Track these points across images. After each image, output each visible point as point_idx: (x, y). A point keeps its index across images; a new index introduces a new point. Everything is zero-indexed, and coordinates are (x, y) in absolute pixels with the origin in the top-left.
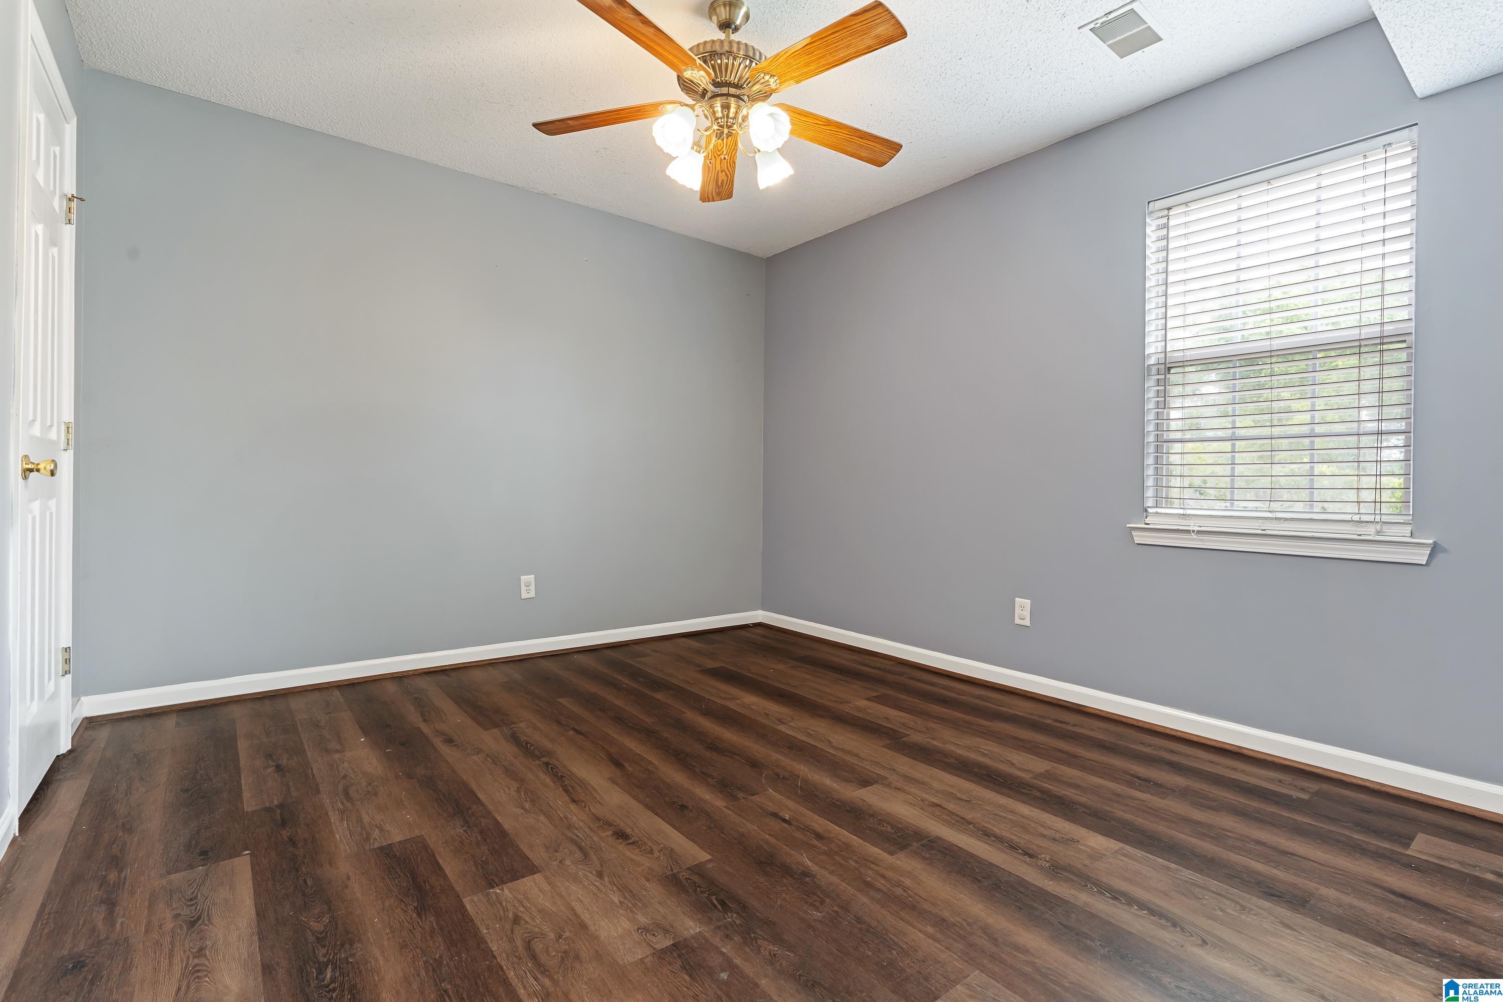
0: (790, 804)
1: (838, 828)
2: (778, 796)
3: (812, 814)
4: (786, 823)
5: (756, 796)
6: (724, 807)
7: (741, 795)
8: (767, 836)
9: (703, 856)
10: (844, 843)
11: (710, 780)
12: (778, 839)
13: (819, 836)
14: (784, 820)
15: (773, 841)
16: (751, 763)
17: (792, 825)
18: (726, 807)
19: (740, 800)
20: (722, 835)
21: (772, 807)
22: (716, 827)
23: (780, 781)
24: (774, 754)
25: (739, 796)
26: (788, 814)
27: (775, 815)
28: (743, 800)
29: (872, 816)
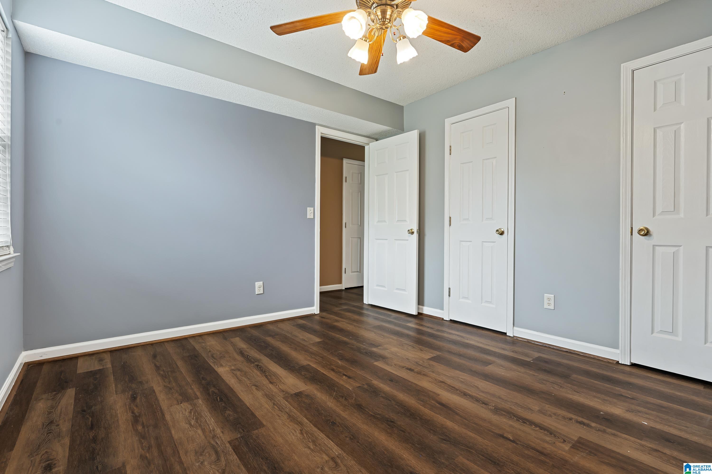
0: (342, 382)
1: (324, 373)
2: (347, 386)
3: (333, 378)
4: (345, 374)
5: (358, 386)
6: (372, 381)
7: (366, 386)
8: (353, 369)
9: (376, 363)
10: (324, 368)
11: (384, 395)
12: (350, 369)
13: (333, 370)
14: (346, 375)
15: (351, 368)
16: (362, 408)
17: (343, 374)
18: (371, 380)
19: (366, 384)
20: (371, 370)
21: (350, 380)
22: (374, 372)
23: (345, 395)
24: (346, 417)
25: (367, 386)
26: (344, 378)
27: (349, 377)
28: (364, 384)
29: (306, 378)
